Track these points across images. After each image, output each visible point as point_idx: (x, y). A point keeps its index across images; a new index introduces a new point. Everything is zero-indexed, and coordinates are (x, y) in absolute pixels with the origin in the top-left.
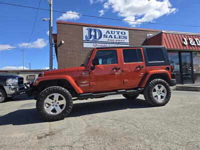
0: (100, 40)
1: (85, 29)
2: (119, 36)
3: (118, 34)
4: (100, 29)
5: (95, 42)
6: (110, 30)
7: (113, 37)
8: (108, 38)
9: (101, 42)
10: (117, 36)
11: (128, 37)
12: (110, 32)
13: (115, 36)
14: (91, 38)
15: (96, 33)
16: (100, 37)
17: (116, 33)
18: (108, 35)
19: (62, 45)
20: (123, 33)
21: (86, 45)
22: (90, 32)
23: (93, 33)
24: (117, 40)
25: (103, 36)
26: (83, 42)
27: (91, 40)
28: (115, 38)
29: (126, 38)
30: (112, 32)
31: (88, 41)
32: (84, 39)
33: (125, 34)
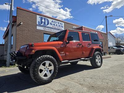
0: (48, 26)
1: (38, 16)
2: (59, 25)
3: (58, 24)
4: (48, 19)
5: (45, 26)
6: (54, 20)
7: (56, 25)
8: (52, 26)
10: (58, 25)
11: (64, 27)
12: (54, 22)
13: (57, 25)
14: (42, 23)
15: (45, 21)
16: (48, 24)
17: (57, 23)
18: (53, 24)
19: (21, 26)
20: (61, 24)
21: (38, 28)
22: (42, 19)
23: (43, 20)
24: (58, 28)
25: (49, 24)
26: (37, 25)
27: (42, 25)
28: (57, 26)
29: (63, 27)
30: (55, 22)
32: (37, 24)
33: (62, 24)
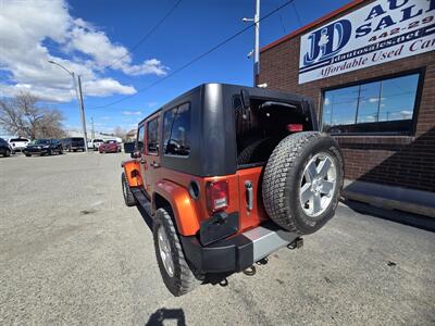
0: (344, 50)
1: (305, 39)
4: (348, 16)
5: (327, 61)
8: (371, 35)
9: (346, 56)
12: (387, 7)
13: (407, 11)
14: (316, 55)
16: (344, 41)
21: (303, 78)
22: (317, 40)
23: (324, 40)
24: (414, 25)
26: (298, 71)
27: (316, 61)
28: (407, 17)
31: (309, 67)
32: (301, 65)
